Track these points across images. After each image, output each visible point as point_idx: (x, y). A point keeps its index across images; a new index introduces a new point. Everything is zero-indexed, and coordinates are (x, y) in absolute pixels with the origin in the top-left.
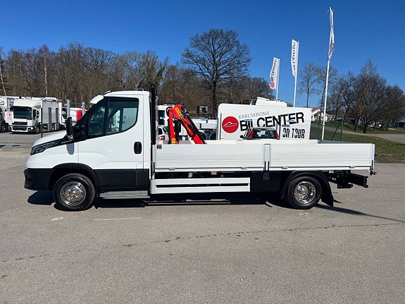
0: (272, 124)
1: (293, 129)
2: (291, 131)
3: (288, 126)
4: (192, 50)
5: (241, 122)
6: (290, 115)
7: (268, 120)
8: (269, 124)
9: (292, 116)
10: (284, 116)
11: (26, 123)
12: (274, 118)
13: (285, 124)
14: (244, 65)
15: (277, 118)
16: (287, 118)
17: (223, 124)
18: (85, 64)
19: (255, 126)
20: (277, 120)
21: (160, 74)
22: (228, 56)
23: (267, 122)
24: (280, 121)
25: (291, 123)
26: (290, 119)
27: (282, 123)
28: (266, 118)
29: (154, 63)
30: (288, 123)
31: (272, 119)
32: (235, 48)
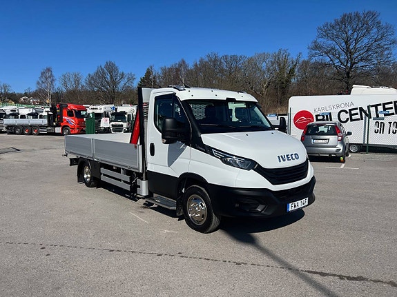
0: (359, 116)
1: (390, 123)
2: (387, 125)
3: (383, 119)
4: (320, 41)
5: (317, 116)
6: (384, 104)
7: (353, 112)
8: (354, 117)
9: (387, 106)
10: (376, 106)
11: (122, 125)
12: (361, 109)
13: (377, 116)
14: (387, 49)
15: (365, 109)
16: (380, 108)
17: (295, 120)
18: (222, 71)
19: (335, 119)
20: (365, 112)
21: (292, 71)
22: (365, 40)
23: (351, 115)
24: (369, 112)
25: (385, 115)
26: (385, 109)
27: (373, 115)
28: (350, 110)
29: (285, 62)
30: (381, 115)
31: (358, 111)
32: (375, 30)
